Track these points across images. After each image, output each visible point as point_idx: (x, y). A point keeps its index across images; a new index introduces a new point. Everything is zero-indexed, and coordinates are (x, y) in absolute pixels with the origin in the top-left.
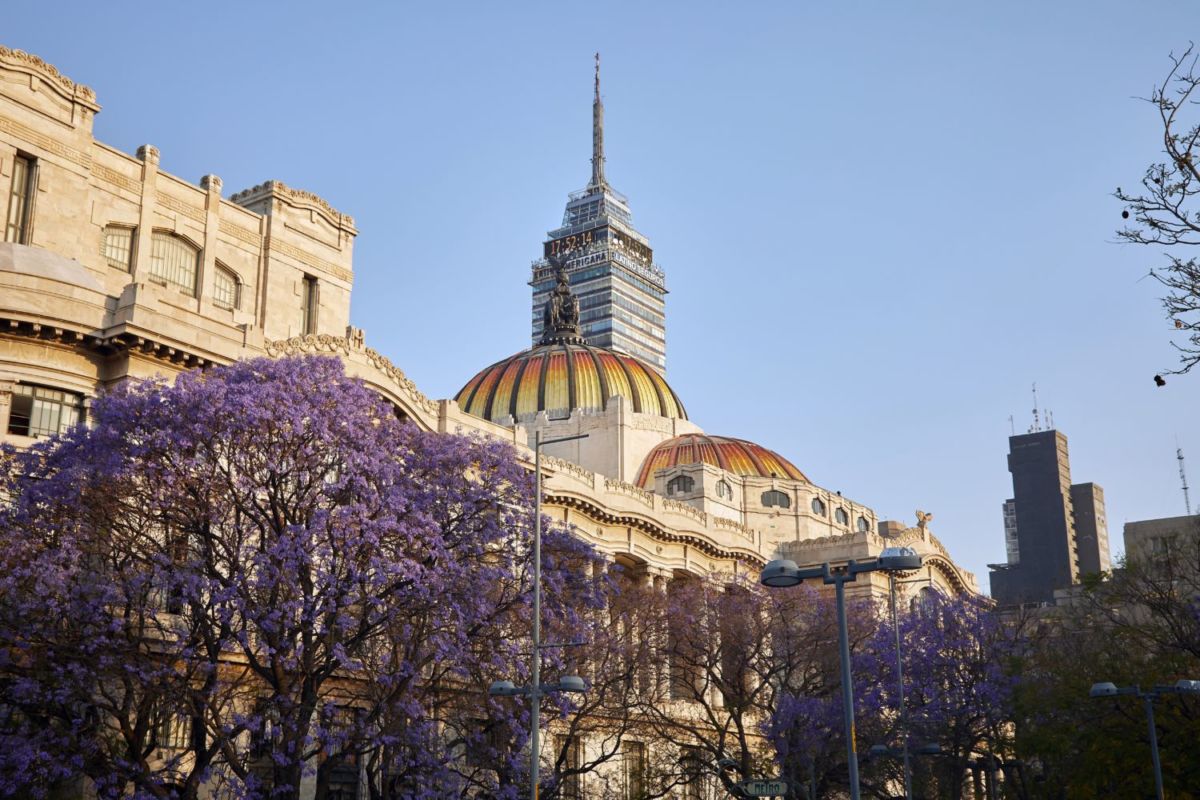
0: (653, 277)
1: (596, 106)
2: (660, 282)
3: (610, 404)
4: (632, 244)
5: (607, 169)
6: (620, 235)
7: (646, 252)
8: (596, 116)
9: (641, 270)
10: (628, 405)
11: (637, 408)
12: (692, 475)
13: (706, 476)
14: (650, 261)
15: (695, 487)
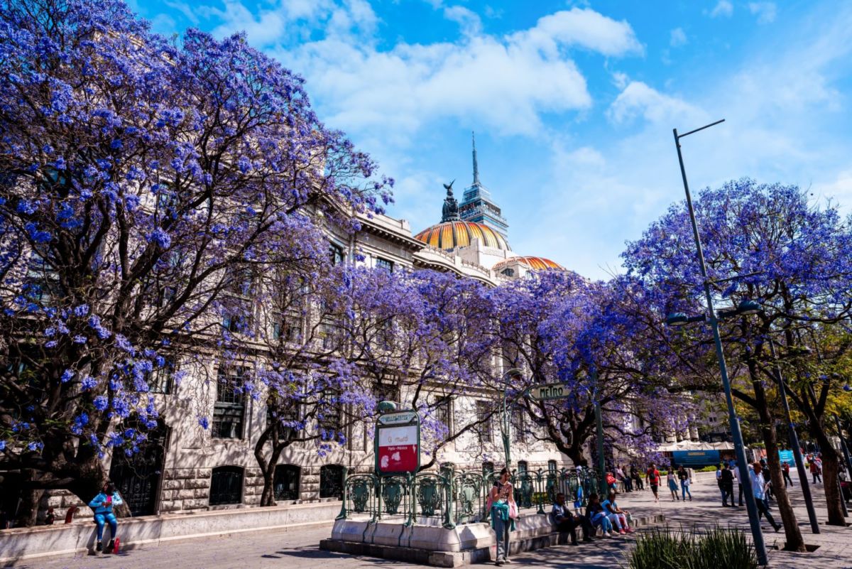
0: (501, 220)
1: (474, 152)
2: (505, 222)
3: (472, 242)
4: (491, 207)
5: (479, 177)
6: (486, 203)
7: (498, 210)
8: (474, 156)
9: (496, 217)
10: (481, 242)
11: (486, 244)
12: (513, 268)
13: (520, 268)
14: (500, 213)
15: (514, 274)
